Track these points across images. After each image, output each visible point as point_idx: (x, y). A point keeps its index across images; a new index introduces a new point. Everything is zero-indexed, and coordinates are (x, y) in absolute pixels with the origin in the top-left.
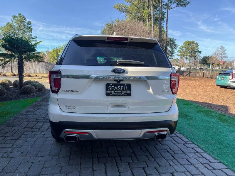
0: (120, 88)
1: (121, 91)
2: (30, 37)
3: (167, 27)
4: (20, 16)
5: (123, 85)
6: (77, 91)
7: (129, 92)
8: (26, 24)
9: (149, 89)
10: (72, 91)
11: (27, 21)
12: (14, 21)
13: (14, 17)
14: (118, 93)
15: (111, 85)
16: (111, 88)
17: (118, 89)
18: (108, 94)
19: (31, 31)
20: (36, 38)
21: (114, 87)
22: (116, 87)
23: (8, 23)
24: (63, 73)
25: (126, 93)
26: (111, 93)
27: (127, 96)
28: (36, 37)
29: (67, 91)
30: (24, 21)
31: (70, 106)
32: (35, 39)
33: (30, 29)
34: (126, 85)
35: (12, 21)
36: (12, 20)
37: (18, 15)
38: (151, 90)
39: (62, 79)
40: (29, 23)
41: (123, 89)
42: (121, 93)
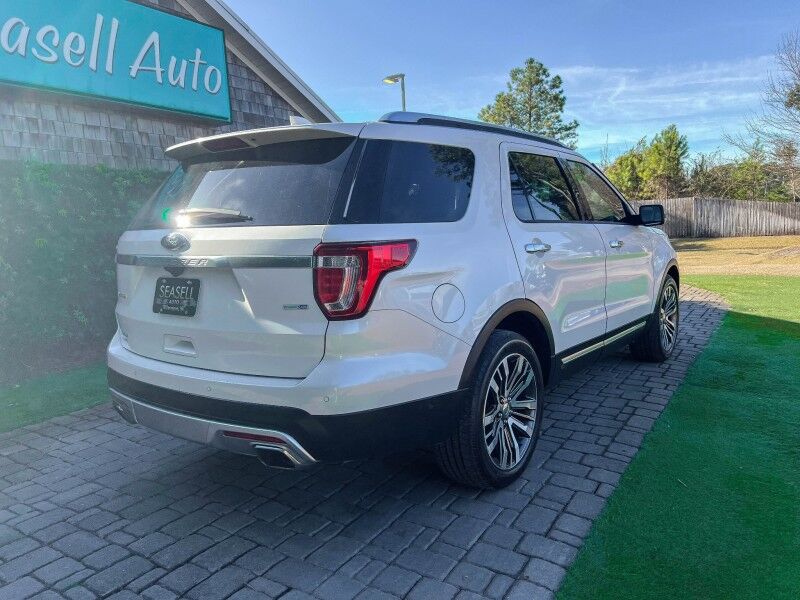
0: (180, 291)
1: (180, 300)
2: (557, 126)
4: (532, 68)
7: (193, 303)
8: (547, 87)
9: (242, 299)
11: (549, 79)
12: (514, 86)
13: (514, 74)
14: (174, 305)
15: (166, 281)
16: (164, 291)
17: (176, 293)
18: (156, 309)
19: (561, 105)
20: (577, 125)
21: (169, 289)
22: (173, 289)
23: (500, 96)
25: (187, 308)
26: (162, 306)
27: (187, 315)
28: (575, 122)
30: (542, 81)
32: (571, 131)
33: (559, 102)
34: (189, 282)
35: (510, 87)
36: (508, 84)
37: (524, 67)
40: (557, 82)
41: (184, 295)
42: (179, 306)
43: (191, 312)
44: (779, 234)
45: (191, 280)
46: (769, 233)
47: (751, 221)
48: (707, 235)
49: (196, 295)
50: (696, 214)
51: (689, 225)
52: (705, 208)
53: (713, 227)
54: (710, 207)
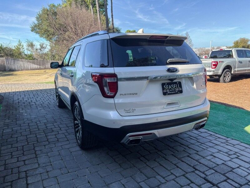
0: (173, 86)
1: (175, 89)
3: (112, 15)
5: (176, 83)
6: (136, 94)
7: (180, 89)
9: (193, 85)
10: (130, 94)
14: (172, 91)
15: (166, 84)
16: (166, 87)
17: (172, 87)
18: (165, 94)
21: (169, 86)
22: (170, 86)
24: (119, 77)
25: (178, 91)
26: (167, 92)
27: (180, 93)
29: (125, 94)
31: (129, 109)
34: (178, 83)
38: (195, 86)
39: (119, 82)
41: (176, 87)
42: (175, 91)
43: (181, 92)
44: (34, 70)
45: (178, 82)
46: (31, 69)
47: (25, 65)
48: (11, 70)
49: (181, 86)
50: (7, 64)
51: (5, 67)
52: (9, 61)
53: (13, 67)
54: (11, 60)
